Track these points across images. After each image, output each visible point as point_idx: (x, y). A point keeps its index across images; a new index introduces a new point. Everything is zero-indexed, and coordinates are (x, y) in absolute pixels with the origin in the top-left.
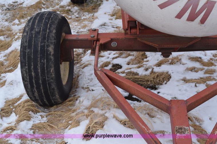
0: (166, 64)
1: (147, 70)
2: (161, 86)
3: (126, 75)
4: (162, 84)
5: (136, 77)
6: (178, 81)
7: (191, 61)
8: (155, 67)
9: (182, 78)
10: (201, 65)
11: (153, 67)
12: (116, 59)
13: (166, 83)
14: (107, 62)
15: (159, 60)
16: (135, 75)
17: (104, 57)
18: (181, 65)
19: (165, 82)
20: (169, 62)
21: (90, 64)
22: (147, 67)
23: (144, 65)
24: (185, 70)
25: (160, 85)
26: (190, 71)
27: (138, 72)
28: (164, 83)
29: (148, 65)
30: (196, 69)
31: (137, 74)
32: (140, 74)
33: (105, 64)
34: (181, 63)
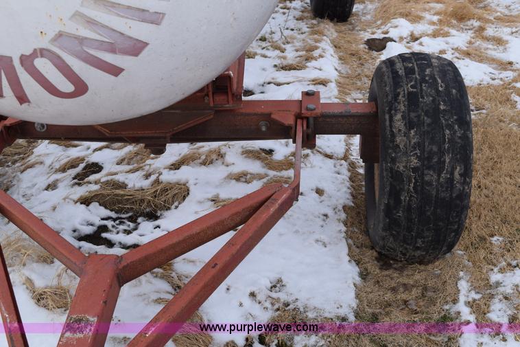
0: (192, 163)
1: (147, 176)
2: (166, 213)
3: (99, 187)
4: (169, 209)
5: (118, 192)
6: (200, 202)
7: (246, 157)
8: (165, 172)
9: (210, 196)
10: (264, 167)
11: (161, 170)
12: (99, 151)
13: (176, 207)
14: (79, 158)
15: (181, 156)
16: (116, 189)
17: (78, 148)
18: (223, 168)
19: (176, 204)
20: (201, 161)
21: (41, 163)
22: (151, 171)
23: (145, 166)
24: (225, 179)
25: (167, 210)
26: (234, 181)
27: (126, 182)
28: (173, 207)
29: (153, 167)
30: (249, 176)
31: (123, 186)
32: (130, 185)
33: (72, 163)
34: (223, 163)
